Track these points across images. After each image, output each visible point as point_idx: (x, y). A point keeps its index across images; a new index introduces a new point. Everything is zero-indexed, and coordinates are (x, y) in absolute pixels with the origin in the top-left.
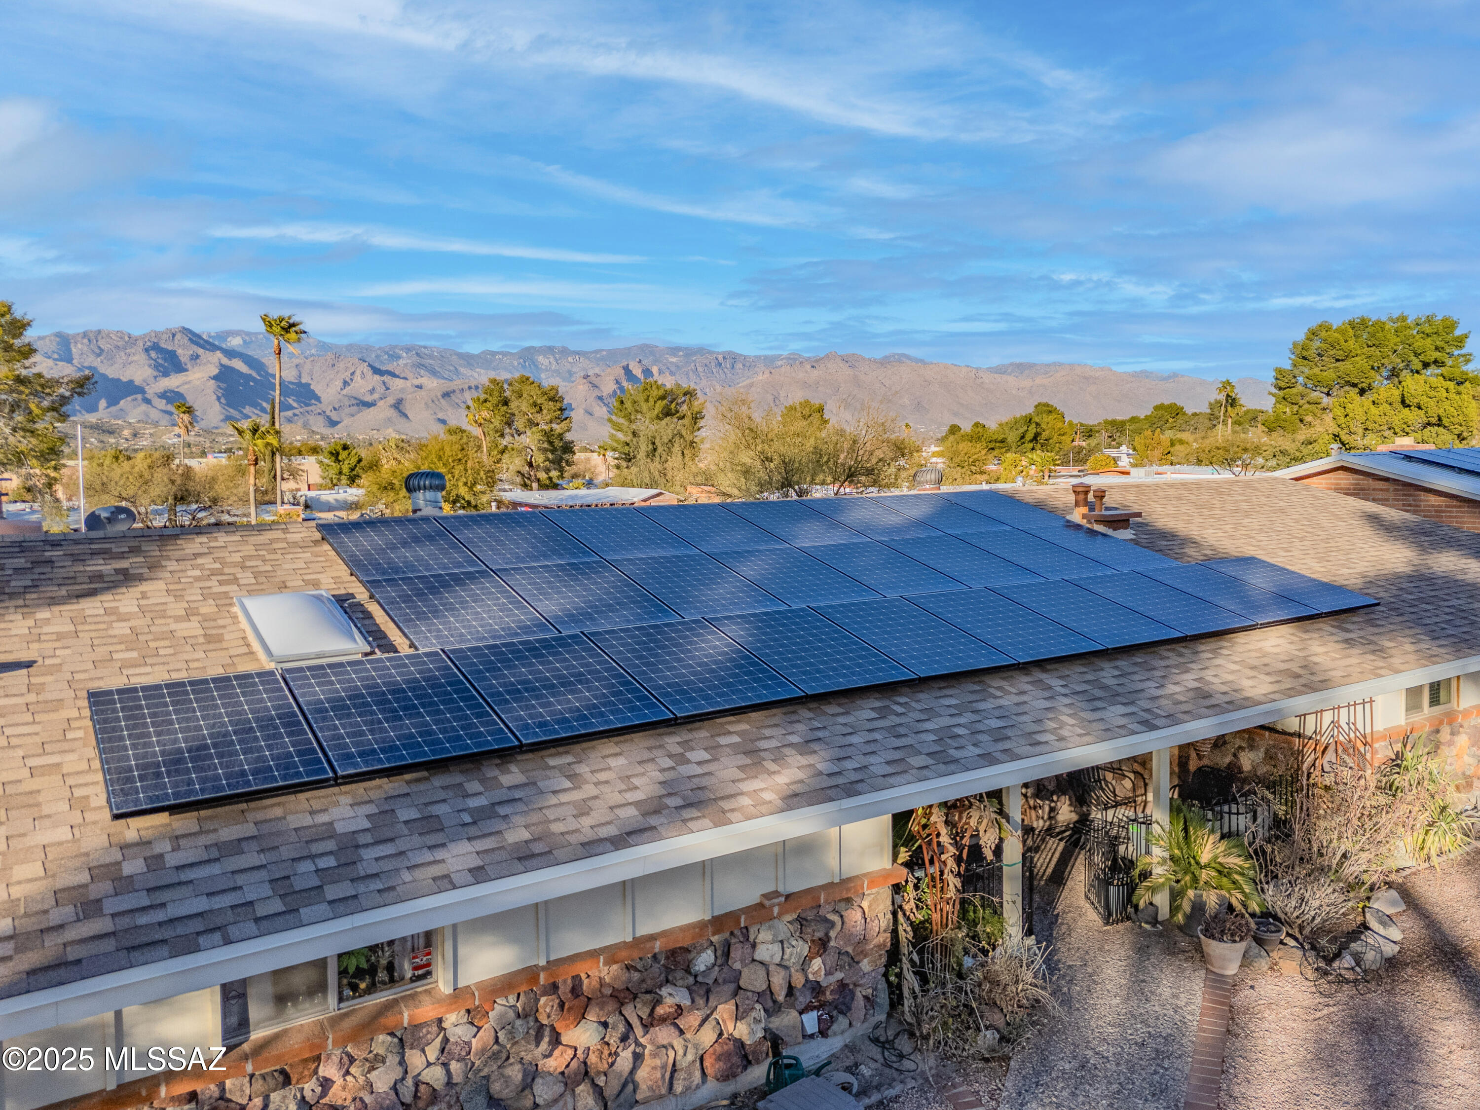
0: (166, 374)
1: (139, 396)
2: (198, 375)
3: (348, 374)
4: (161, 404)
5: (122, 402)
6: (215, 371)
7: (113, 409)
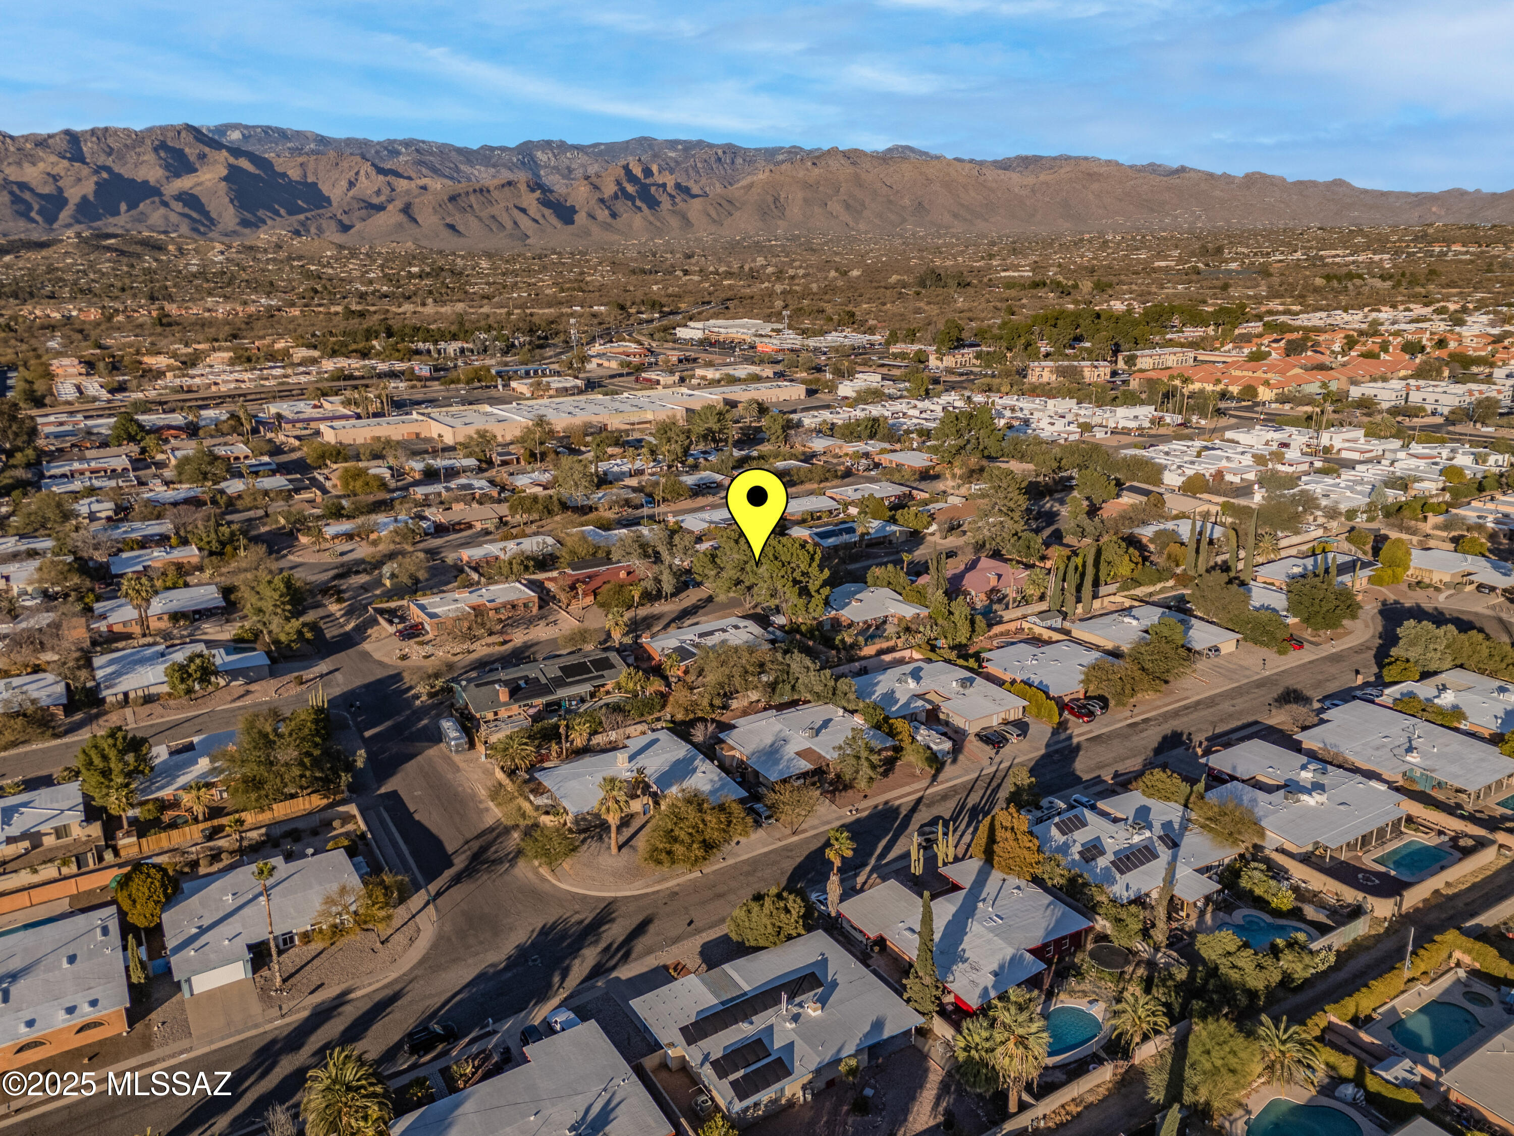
0: (178, 175)
1: (157, 199)
2: (208, 176)
3: (352, 173)
4: (178, 206)
5: (141, 205)
6: (224, 172)
7: (133, 212)
